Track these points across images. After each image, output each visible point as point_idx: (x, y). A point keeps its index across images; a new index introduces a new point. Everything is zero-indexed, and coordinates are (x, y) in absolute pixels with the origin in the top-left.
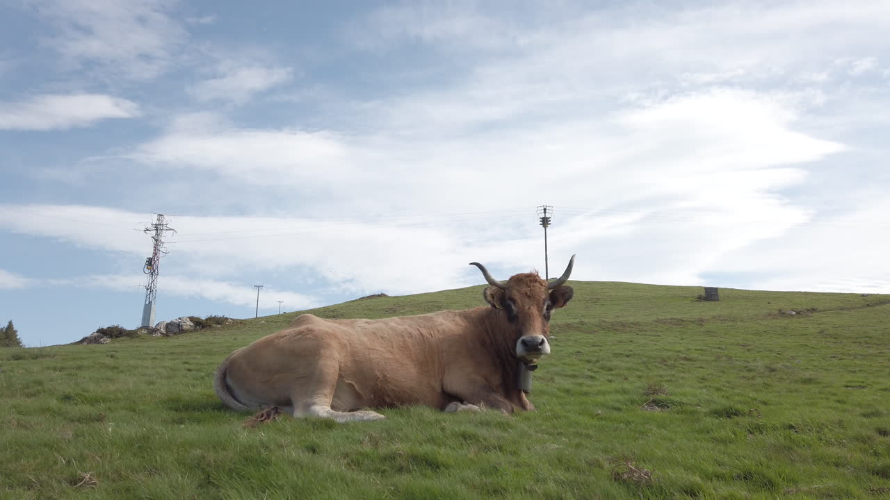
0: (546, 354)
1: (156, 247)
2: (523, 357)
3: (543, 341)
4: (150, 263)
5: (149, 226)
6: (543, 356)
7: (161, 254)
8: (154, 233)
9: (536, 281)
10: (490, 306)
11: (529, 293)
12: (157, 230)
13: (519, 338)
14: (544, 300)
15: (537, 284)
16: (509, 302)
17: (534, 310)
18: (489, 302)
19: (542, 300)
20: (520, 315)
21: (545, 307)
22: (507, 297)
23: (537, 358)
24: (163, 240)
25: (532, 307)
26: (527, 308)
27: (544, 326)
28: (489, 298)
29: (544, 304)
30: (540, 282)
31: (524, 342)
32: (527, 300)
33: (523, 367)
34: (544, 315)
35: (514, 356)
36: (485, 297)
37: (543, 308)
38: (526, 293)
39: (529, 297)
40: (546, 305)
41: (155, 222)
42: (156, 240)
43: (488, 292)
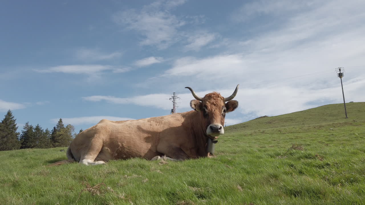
0: (222, 134)
1: (174, 105)
2: (210, 135)
3: (221, 128)
4: (172, 111)
5: (171, 97)
6: (220, 135)
7: (176, 107)
8: (173, 100)
9: (218, 97)
10: (194, 110)
11: (214, 103)
12: (173, 98)
13: (208, 126)
14: (223, 107)
15: (219, 99)
16: (204, 107)
17: (217, 112)
18: (192, 108)
19: (221, 107)
20: (210, 114)
21: (223, 110)
22: (203, 105)
23: (217, 136)
24: (176, 102)
25: (216, 110)
26: (213, 110)
27: (222, 120)
28: (193, 106)
29: (222, 109)
30: (220, 98)
31: (211, 128)
32: (214, 107)
33: (210, 141)
34: (222, 114)
35: (206, 135)
36: (191, 106)
37: (222, 111)
38: (213, 103)
39: (215, 105)
40: (224, 109)
41: (173, 96)
42: (174, 102)
43: (193, 103)
